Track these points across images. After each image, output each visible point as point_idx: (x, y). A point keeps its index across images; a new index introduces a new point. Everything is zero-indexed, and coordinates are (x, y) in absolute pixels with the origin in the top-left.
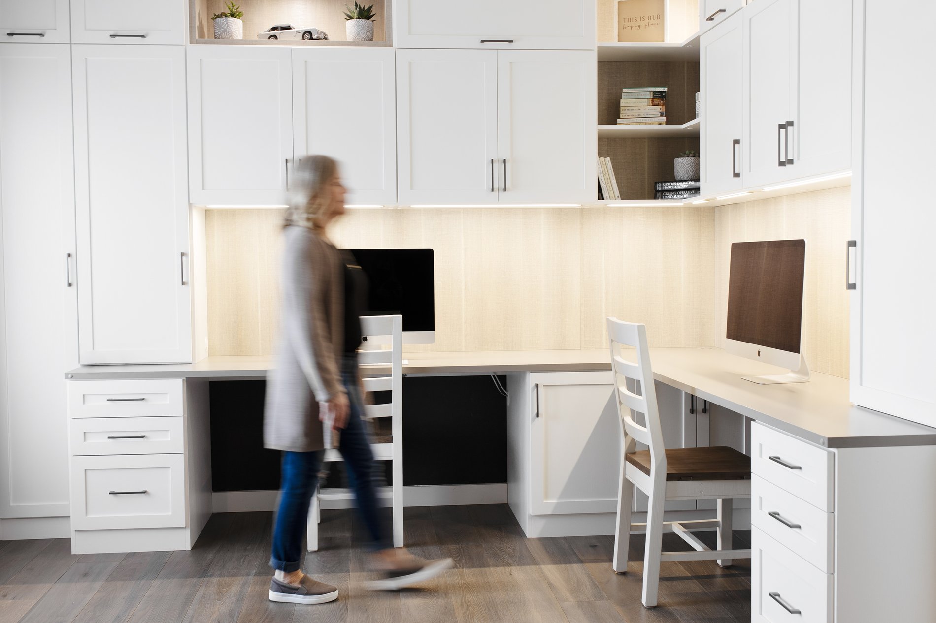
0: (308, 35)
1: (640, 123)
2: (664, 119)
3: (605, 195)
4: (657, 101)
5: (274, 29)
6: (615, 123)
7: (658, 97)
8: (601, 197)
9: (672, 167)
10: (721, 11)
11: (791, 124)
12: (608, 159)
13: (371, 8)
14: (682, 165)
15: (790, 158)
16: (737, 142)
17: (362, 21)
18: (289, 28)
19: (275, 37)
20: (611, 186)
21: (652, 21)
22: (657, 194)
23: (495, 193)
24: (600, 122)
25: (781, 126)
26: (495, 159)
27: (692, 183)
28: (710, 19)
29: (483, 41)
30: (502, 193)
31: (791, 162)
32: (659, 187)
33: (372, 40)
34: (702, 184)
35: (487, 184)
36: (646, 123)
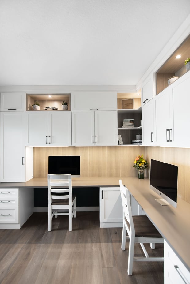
0: (53, 109)
1: (127, 127)
2: (133, 126)
3: (120, 143)
4: (131, 122)
5: (46, 108)
6: (122, 127)
7: (132, 121)
8: (119, 144)
9: (135, 137)
10: (147, 100)
11: (171, 129)
12: (120, 135)
13: (67, 103)
14: (138, 136)
15: (171, 140)
16: (152, 133)
17: (65, 105)
18: (49, 107)
19: (46, 109)
20: (121, 141)
21: (130, 104)
22: (132, 143)
23: (94, 143)
24: (118, 127)
25: (167, 130)
26: (94, 136)
27: (140, 141)
28: (144, 102)
29: (91, 109)
30: (95, 144)
31: (171, 141)
32: (132, 141)
33: (67, 109)
34: (142, 141)
35: (92, 142)
36: (129, 127)
